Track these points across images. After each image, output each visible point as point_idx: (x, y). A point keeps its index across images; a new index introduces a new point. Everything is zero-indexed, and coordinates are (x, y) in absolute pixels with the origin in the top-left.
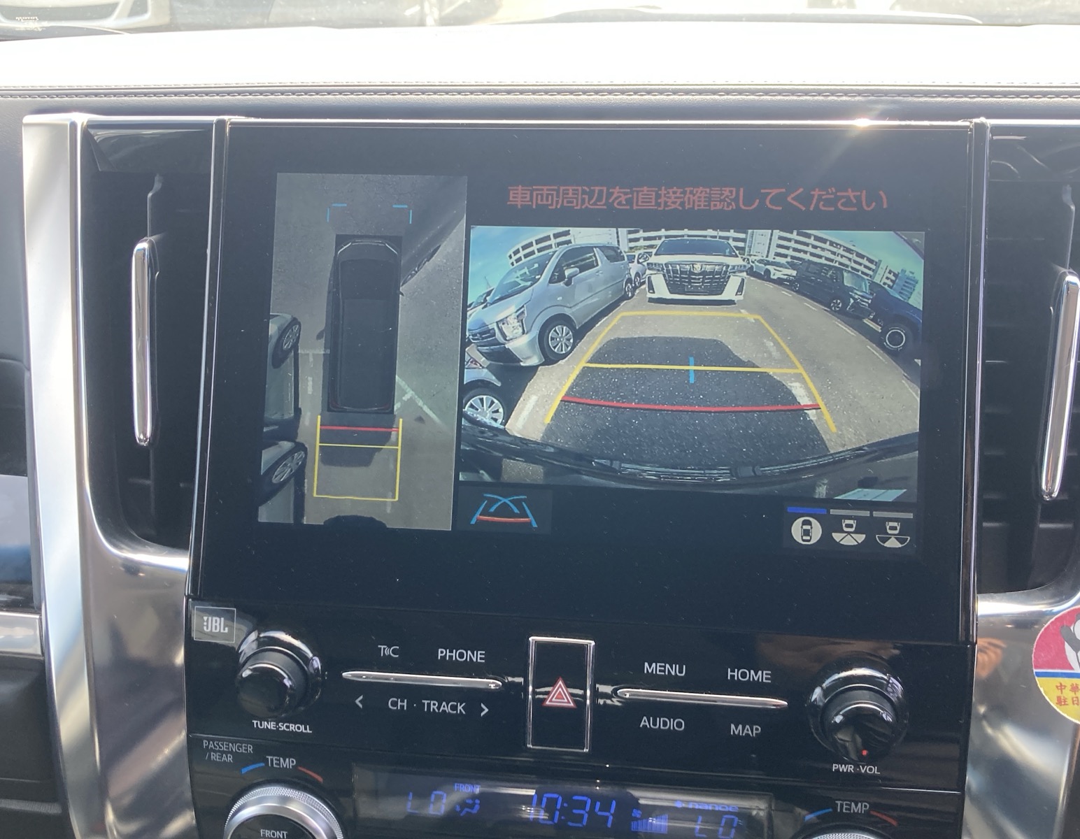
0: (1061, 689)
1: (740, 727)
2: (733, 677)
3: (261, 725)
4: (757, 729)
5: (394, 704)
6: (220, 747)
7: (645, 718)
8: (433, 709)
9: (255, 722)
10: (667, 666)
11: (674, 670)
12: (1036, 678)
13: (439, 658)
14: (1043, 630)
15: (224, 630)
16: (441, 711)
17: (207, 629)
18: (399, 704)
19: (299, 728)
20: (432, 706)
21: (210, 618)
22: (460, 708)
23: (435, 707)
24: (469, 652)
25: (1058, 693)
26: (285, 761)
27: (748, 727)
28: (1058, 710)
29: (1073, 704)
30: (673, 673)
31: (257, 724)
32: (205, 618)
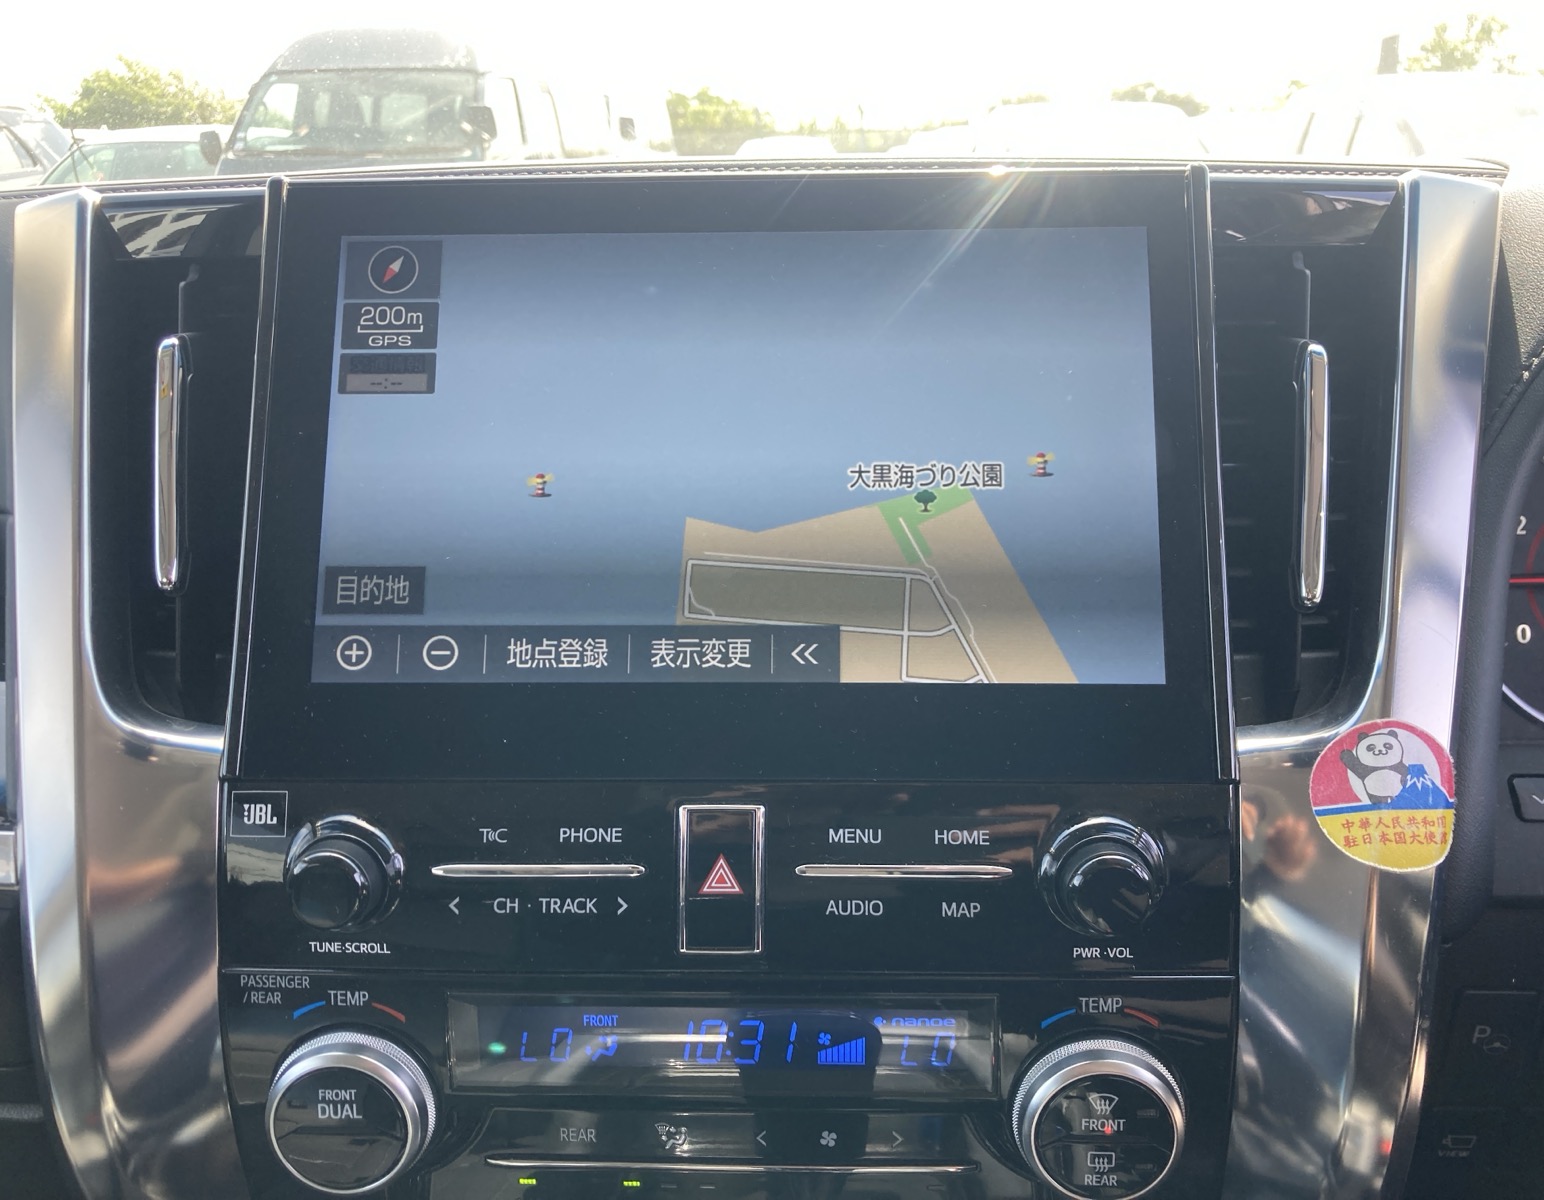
0: (1348, 827)
1: (954, 905)
2: (941, 840)
3: (321, 948)
4: (975, 908)
5: (502, 906)
6: (264, 983)
7: (832, 902)
8: (554, 909)
9: (313, 944)
10: (858, 831)
11: (866, 837)
12: (1317, 818)
13: (561, 840)
14: (1319, 758)
15: (272, 820)
16: (564, 911)
17: (249, 820)
18: (509, 905)
19: (372, 948)
20: (552, 906)
21: (253, 806)
22: (589, 905)
23: (556, 907)
24: (601, 830)
25: (1345, 832)
26: (353, 995)
27: (963, 904)
28: (1347, 853)
29: (1365, 843)
30: (866, 841)
31: (315, 946)
32: (246, 806)
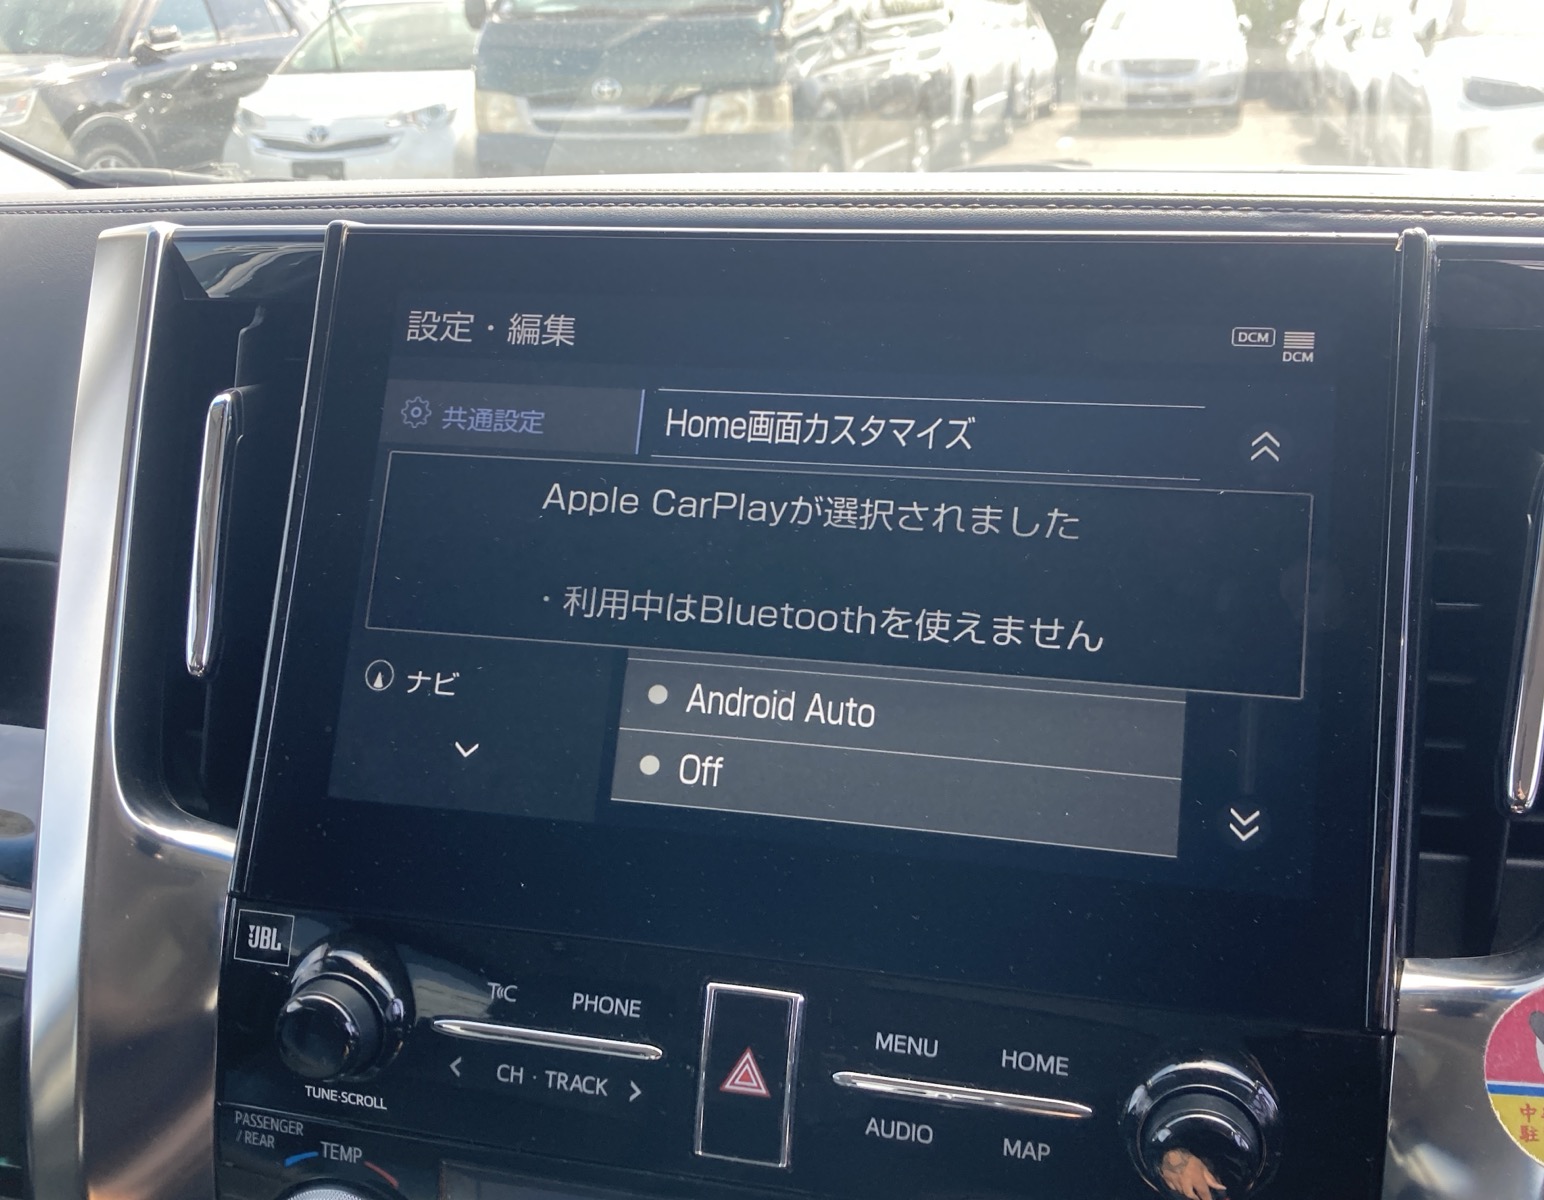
0: (1529, 1115)
1: (1018, 1144)
2: (1009, 1063)
3: (317, 1094)
4: (1044, 1149)
5: (505, 1073)
6: (258, 1124)
7: (873, 1120)
8: (561, 1085)
9: (308, 1087)
10: (911, 1040)
11: (920, 1048)
12: (1489, 1094)
13: (574, 1007)
14: (1502, 1016)
15: (276, 946)
16: (571, 1089)
17: (253, 943)
18: (513, 1073)
19: (369, 1101)
20: (559, 1081)
21: (258, 928)
22: (599, 1086)
23: (564, 1083)
24: (618, 1001)
25: (1522, 1120)
26: (346, 1151)
27: (1030, 1144)
28: (1522, 1149)
30: (919, 1052)
31: (311, 1090)
32: (252, 927)
